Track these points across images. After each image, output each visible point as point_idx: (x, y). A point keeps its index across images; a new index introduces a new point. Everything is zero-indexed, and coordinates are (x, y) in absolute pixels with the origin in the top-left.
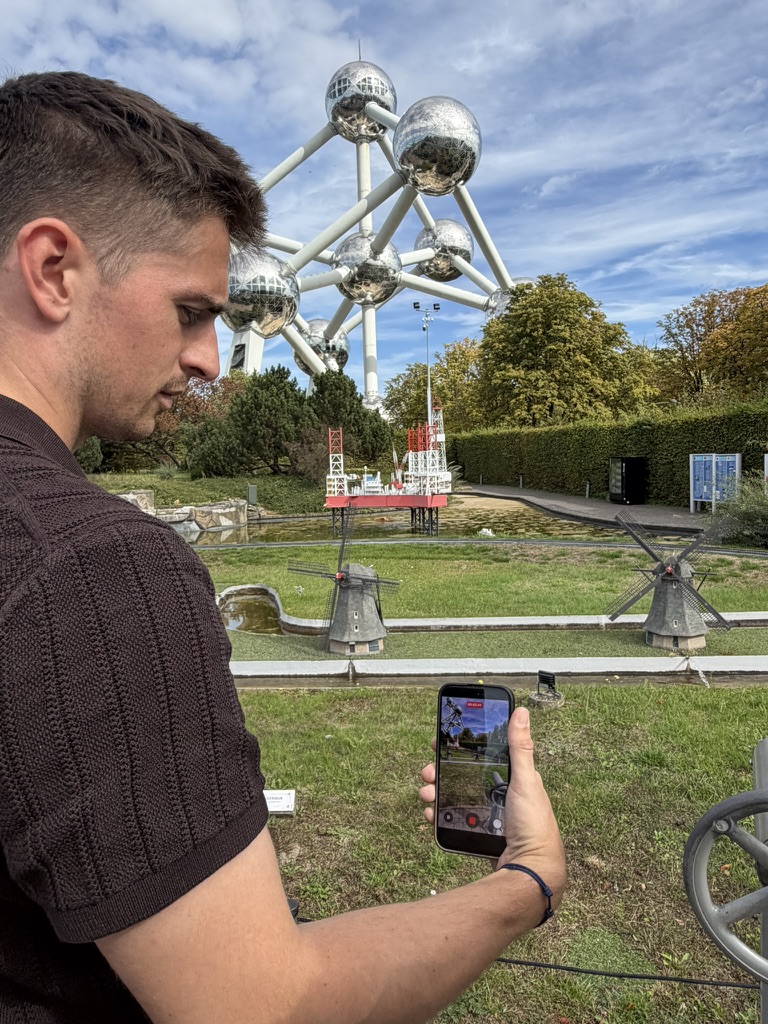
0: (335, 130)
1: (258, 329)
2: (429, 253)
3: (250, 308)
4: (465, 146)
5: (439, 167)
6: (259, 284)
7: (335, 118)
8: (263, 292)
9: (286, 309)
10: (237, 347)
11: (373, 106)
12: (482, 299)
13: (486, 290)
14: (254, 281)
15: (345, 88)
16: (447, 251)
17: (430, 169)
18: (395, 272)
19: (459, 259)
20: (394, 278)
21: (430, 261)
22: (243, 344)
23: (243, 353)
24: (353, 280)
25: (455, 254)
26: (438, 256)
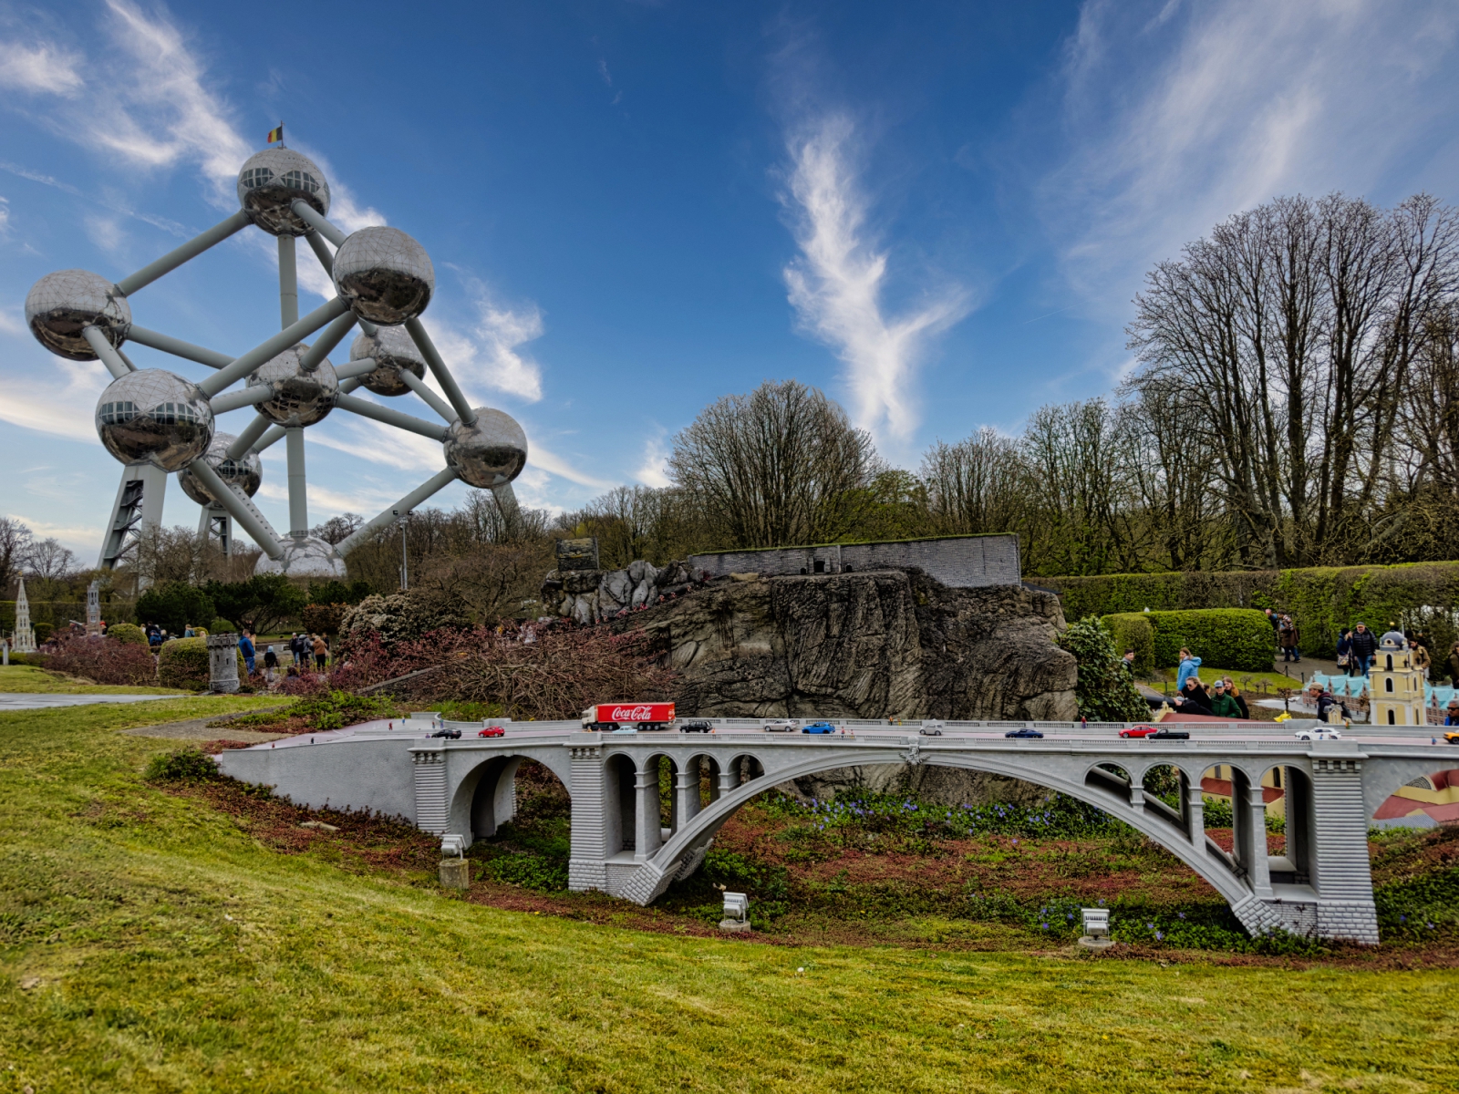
0: (250, 219)
1: (161, 463)
2: (369, 363)
3: (149, 438)
5: (390, 299)
6: (166, 413)
7: (248, 204)
8: (171, 420)
9: (198, 438)
10: (129, 482)
11: (300, 202)
14: (160, 408)
15: (266, 179)
16: (392, 362)
17: (379, 299)
18: (331, 391)
19: (406, 372)
20: (328, 399)
21: (371, 371)
22: (139, 478)
23: (139, 491)
24: (276, 399)
25: (405, 366)
26: (380, 366)
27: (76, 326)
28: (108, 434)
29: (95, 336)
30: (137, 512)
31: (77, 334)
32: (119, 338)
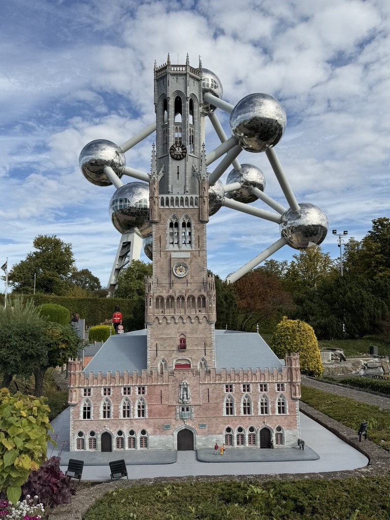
1: (139, 232)
2: (237, 185)
3: (134, 218)
4: (278, 124)
5: (260, 136)
10: (124, 243)
11: (209, 94)
12: (278, 215)
13: (280, 210)
14: (140, 202)
16: (248, 184)
17: (254, 136)
18: (221, 198)
19: (257, 189)
20: (220, 201)
21: (238, 190)
22: (129, 241)
23: (129, 248)
25: (254, 186)
26: (242, 187)
27: (101, 168)
28: (115, 218)
29: (110, 170)
30: (127, 259)
31: (102, 172)
32: (120, 174)
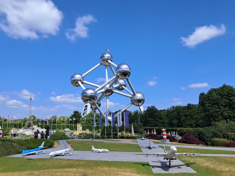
1: (89, 102)
2: (118, 85)
4: (129, 72)
5: (124, 75)
6: (91, 94)
7: (101, 62)
11: (109, 61)
12: (130, 96)
13: (131, 94)
15: (104, 57)
16: (121, 85)
17: (122, 75)
19: (124, 87)
20: (113, 91)
22: (87, 105)
23: (87, 107)
24: (105, 92)
25: (123, 85)
26: (119, 86)
28: (83, 98)
29: (80, 83)
30: (86, 110)
31: (77, 83)
32: (82, 83)
